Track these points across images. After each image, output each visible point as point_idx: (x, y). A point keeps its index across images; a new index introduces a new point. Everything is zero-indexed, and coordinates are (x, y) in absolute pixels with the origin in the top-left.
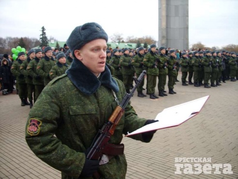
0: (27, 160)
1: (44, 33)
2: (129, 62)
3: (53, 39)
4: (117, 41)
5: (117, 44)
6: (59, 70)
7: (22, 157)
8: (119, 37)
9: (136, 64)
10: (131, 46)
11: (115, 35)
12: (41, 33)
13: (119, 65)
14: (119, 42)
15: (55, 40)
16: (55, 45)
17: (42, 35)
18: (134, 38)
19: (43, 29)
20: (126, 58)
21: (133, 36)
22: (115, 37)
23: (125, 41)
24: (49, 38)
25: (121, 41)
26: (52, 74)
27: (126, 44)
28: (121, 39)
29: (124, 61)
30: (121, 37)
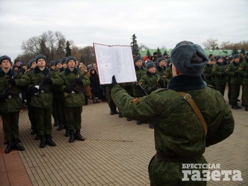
0: (113, 168)
1: (135, 41)
2: (223, 71)
3: (144, 47)
4: (211, 48)
5: (211, 51)
6: (148, 80)
7: (109, 165)
8: (213, 43)
9: (231, 72)
10: (226, 52)
11: (209, 41)
12: (132, 41)
13: (211, 75)
14: (213, 49)
15: (146, 48)
16: (146, 53)
17: (133, 43)
18: (230, 43)
19: (134, 36)
20: (220, 67)
21: (229, 42)
22: (209, 43)
23: (219, 47)
24: (139, 46)
25: (216, 47)
26: (141, 83)
27: (221, 51)
28: (216, 45)
29: (217, 70)
30: (216, 43)
